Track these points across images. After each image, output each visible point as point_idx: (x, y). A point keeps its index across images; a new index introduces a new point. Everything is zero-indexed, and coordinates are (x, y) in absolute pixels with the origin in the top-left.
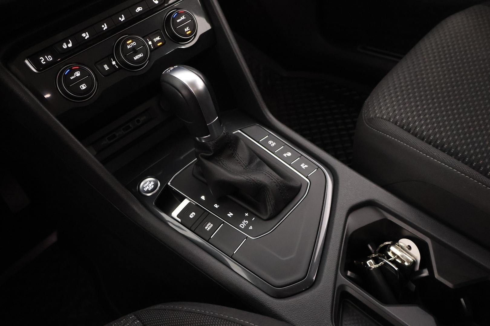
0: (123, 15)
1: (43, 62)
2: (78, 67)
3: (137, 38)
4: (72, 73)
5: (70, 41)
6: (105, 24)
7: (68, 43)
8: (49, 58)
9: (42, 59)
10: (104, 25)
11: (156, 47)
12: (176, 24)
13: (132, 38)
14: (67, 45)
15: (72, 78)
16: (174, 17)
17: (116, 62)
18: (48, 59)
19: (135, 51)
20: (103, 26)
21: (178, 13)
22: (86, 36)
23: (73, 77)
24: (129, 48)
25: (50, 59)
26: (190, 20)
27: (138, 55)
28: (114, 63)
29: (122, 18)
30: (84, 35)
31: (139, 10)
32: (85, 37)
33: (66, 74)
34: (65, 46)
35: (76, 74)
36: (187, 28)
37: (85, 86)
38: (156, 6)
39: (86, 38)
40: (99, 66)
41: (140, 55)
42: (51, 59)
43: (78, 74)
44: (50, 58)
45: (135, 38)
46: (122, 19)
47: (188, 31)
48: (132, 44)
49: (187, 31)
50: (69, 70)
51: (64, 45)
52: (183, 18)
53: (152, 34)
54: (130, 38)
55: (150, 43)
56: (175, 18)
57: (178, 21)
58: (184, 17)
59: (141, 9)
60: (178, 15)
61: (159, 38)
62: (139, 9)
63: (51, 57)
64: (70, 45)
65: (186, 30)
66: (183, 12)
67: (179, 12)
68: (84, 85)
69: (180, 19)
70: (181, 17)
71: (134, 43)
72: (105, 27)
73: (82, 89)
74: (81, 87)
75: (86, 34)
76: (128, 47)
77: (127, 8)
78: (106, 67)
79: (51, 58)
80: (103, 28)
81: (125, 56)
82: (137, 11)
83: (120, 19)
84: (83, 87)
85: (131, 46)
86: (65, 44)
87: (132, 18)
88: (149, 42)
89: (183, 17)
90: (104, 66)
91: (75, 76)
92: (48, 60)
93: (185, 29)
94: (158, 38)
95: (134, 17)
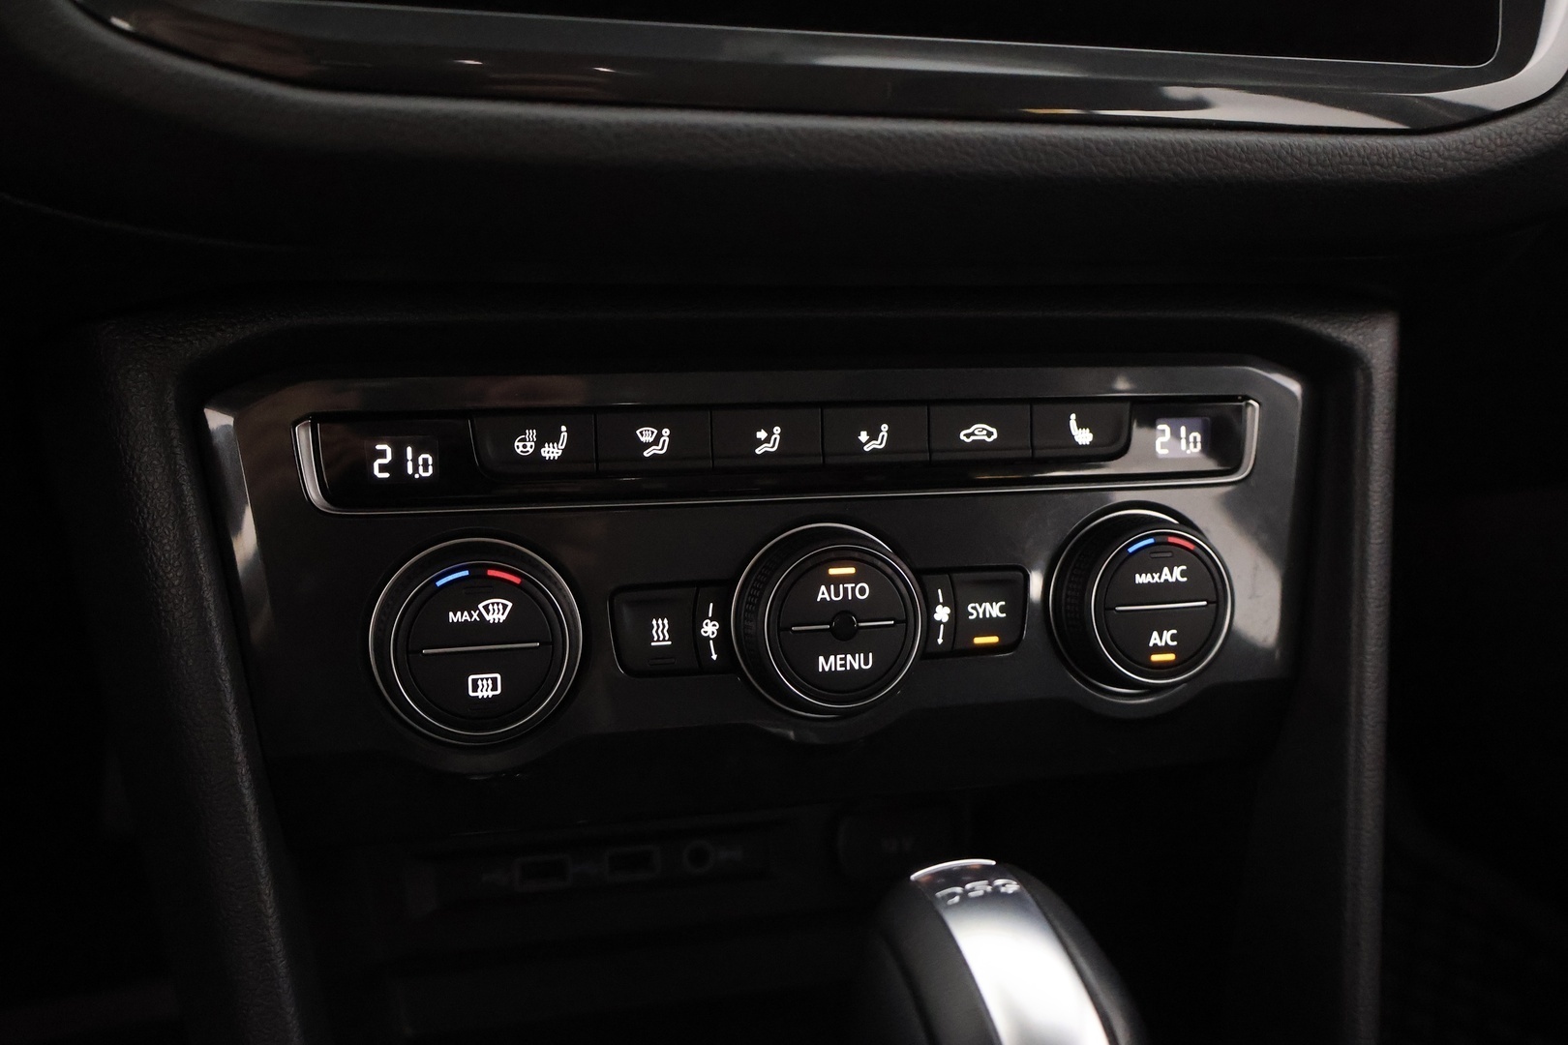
0: (885, 427)
1: (382, 468)
2: (517, 580)
3: (889, 571)
4: (470, 594)
5: (564, 435)
6: (777, 430)
7: (548, 436)
8: (421, 462)
9: (382, 454)
10: (770, 434)
11: (959, 646)
12: (1119, 587)
13: (868, 558)
14: (539, 445)
15: (454, 617)
16: (1131, 550)
17: (723, 631)
18: (410, 465)
19: (843, 629)
20: (762, 435)
21: (1161, 543)
22: (656, 442)
23: (466, 616)
24: (823, 599)
25: (421, 469)
26: (1205, 603)
27: (849, 657)
28: (710, 629)
29: (873, 436)
30: (646, 435)
31: (981, 436)
32: (648, 445)
33: (439, 583)
34: (524, 446)
35: (486, 608)
36: (1167, 635)
37: (494, 688)
38: (1071, 452)
39: (647, 454)
40: (627, 615)
41: (856, 662)
42: (426, 470)
43: (496, 611)
44: (421, 466)
45: (880, 563)
46: (873, 442)
47: (1166, 649)
48: (849, 586)
49: (1157, 650)
50: (466, 573)
51: (524, 440)
52: (1174, 575)
53: (978, 575)
54: (856, 555)
55: (942, 614)
56: (1135, 557)
57: (1141, 579)
58: (1183, 574)
59: (989, 434)
60: (1157, 548)
61: (1002, 609)
62: (981, 432)
63: (430, 462)
64: (552, 452)
65: (1155, 639)
66: (1191, 546)
67: (1172, 540)
68: (494, 680)
69: (1156, 576)
70: (1166, 570)
71: (862, 591)
72: (767, 440)
73: (471, 694)
74: (475, 681)
75: (660, 435)
76: (823, 593)
77: (929, 403)
78: (661, 632)
79: (430, 468)
80: (760, 442)
81: (780, 630)
82: (962, 437)
83: (864, 437)
84: (485, 687)
85: (837, 594)
86: (531, 434)
87: (925, 457)
88: (939, 608)
89: (1177, 571)
90: (654, 622)
91: (475, 615)
92: (410, 471)
93: (1155, 634)
94: (994, 610)
95: (937, 457)
